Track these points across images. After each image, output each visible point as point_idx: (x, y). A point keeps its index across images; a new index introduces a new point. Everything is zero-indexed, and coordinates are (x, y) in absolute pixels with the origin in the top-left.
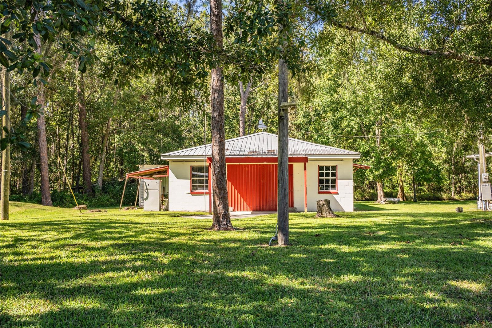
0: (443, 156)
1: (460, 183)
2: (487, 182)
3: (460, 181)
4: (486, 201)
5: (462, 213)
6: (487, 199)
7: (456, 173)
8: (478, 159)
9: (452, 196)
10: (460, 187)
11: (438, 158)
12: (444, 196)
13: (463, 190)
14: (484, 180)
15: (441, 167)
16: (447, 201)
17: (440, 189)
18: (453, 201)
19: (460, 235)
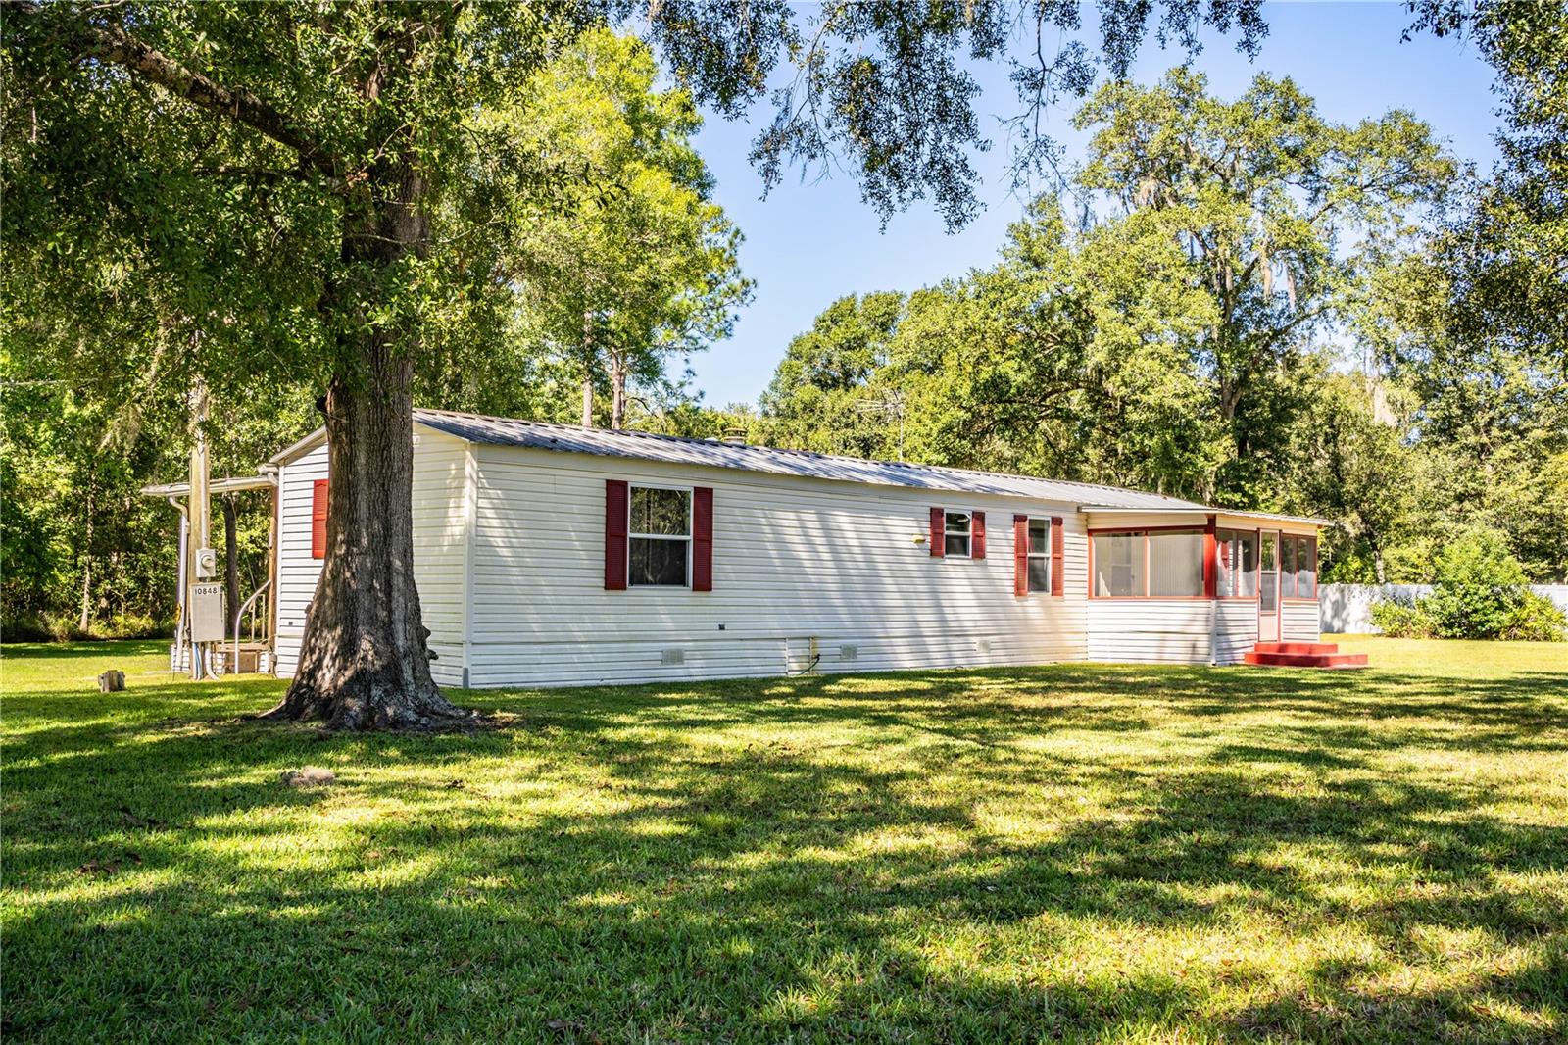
0: (59, 488)
1: (113, 583)
2: (213, 580)
3: (110, 575)
4: (203, 644)
5: (123, 695)
6: (207, 639)
7: (100, 550)
8: (185, 500)
9: (83, 627)
10: (108, 596)
11: (40, 492)
12: (57, 625)
13: (119, 605)
14: (200, 573)
15: (49, 525)
16: (61, 645)
17: (42, 602)
18: (81, 643)
19: (126, 810)
